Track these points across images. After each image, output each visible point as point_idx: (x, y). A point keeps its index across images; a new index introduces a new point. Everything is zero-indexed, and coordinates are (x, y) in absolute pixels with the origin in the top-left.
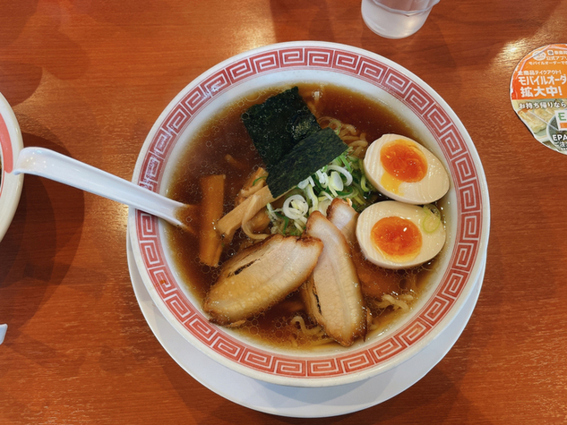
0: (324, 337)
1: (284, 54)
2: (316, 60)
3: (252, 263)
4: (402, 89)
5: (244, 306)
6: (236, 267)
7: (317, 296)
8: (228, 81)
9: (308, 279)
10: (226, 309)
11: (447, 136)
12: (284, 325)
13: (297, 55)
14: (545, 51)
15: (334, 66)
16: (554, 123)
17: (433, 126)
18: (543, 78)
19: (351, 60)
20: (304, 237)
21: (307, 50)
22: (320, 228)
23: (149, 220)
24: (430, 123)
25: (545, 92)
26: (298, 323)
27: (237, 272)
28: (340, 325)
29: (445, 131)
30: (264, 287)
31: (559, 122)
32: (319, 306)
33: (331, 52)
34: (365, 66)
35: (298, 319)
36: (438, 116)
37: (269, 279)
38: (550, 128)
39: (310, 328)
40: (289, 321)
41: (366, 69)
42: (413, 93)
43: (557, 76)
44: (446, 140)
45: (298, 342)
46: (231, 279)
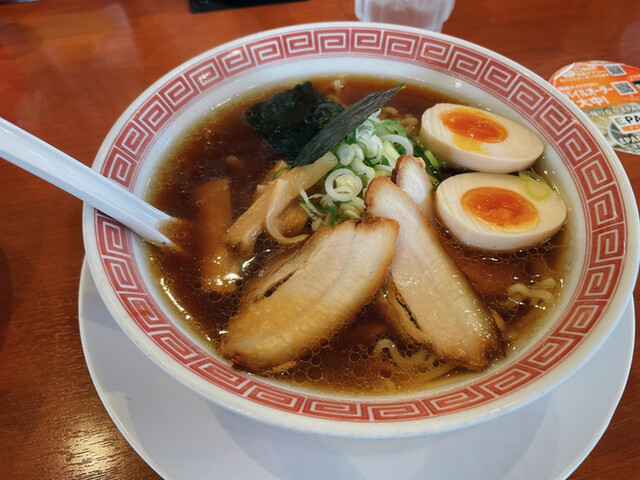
0: (436, 364)
1: (288, 40)
2: (329, 44)
3: (290, 275)
4: (444, 58)
5: (289, 340)
6: (266, 286)
7: (404, 306)
8: (220, 73)
9: (385, 283)
10: (260, 348)
11: (518, 92)
12: (365, 357)
13: (304, 40)
14: (572, 69)
15: (353, 49)
16: (613, 127)
17: (495, 88)
18: (582, 92)
19: (372, 38)
20: (367, 219)
21: (316, 33)
22: (387, 201)
23: (115, 231)
24: (489, 85)
25: (589, 102)
26: (386, 350)
27: (269, 293)
28: (458, 338)
29: (513, 88)
30: (319, 307)
31: (619, 127)
32: (412, 319)
33: (347, 31)
34: (391, 41)
35: (384, 343)
36: (498, 74)
37: (323, 294)
38: (613, 133)
39: (410, 354)
40: (371, 350)
41: (394, 45)
42: (459, 57)
43: (595, 88)
44: (518, 97)
45: (394, 380)
46: (261, 304)
